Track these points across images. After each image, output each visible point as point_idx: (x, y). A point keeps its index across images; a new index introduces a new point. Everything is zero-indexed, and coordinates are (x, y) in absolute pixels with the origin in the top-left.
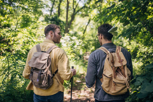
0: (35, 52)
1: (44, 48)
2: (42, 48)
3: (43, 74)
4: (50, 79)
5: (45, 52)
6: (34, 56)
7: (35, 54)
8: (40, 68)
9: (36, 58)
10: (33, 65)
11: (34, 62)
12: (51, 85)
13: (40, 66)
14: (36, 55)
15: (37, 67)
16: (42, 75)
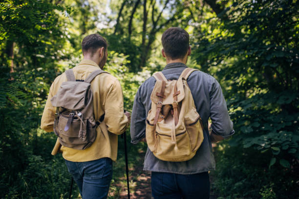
0: (64, 81)
1: (81, 74)
2: (77, 75)
3: (76, 118)
4: (91, 129)
5: (83, 81)
6: (62, 88)
7: (64, 84)
8: (71, 108)
9: (66, 90)
10: (60, 103)
11: (61, 97)
12: (92, 141)
13: (73, 103)
14: (65, 87)
15: (66, 105)
16: (75, 121)
